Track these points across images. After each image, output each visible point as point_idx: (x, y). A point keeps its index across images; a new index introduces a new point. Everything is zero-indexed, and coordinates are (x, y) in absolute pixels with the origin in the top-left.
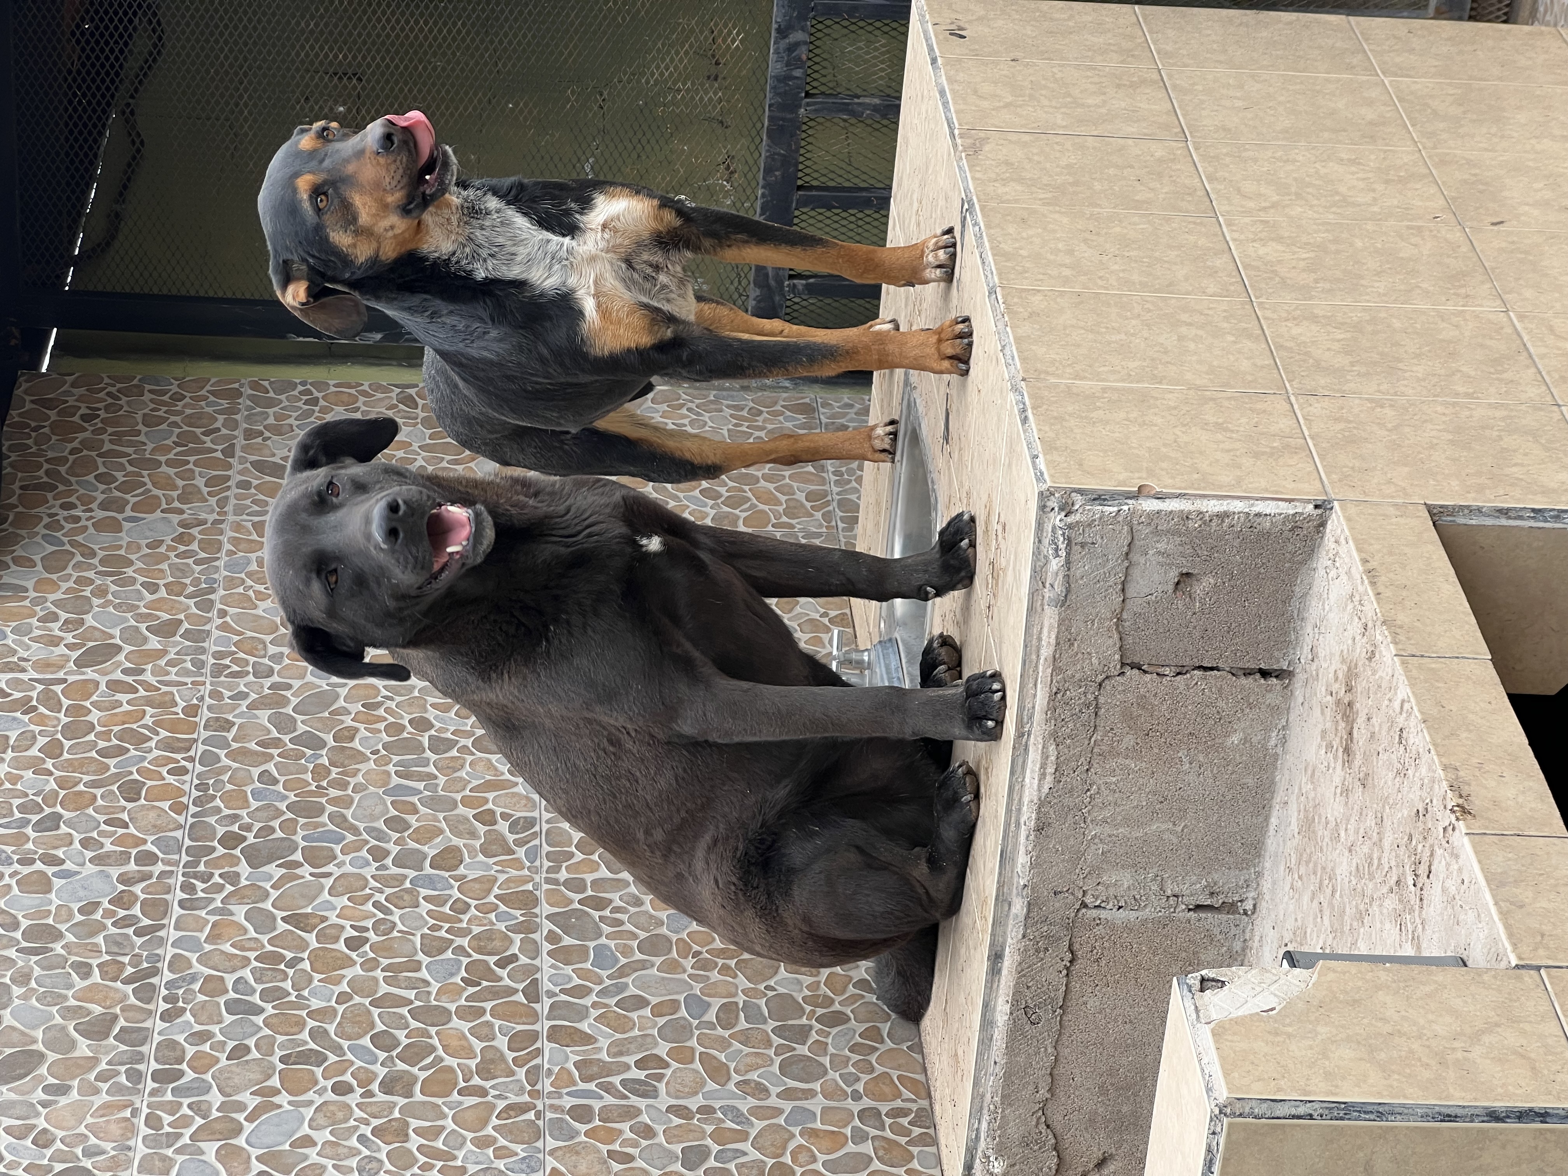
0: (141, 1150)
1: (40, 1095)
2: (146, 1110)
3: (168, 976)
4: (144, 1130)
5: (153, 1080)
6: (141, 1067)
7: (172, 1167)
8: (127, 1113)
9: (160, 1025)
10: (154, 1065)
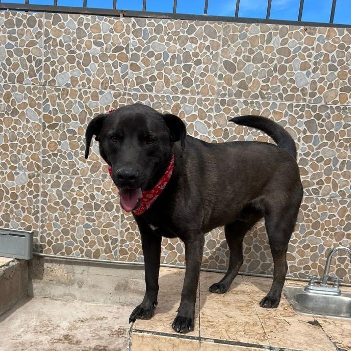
0: (197, 98)
1: (219, 73)
2: (211, 98)
3: (261, 102)
4: (203, 98)
5: (222, 100)
6: (227, 96)
7: (191, 104)
8: (210, 94)
9: (242, 101)
10: (227, 99)
